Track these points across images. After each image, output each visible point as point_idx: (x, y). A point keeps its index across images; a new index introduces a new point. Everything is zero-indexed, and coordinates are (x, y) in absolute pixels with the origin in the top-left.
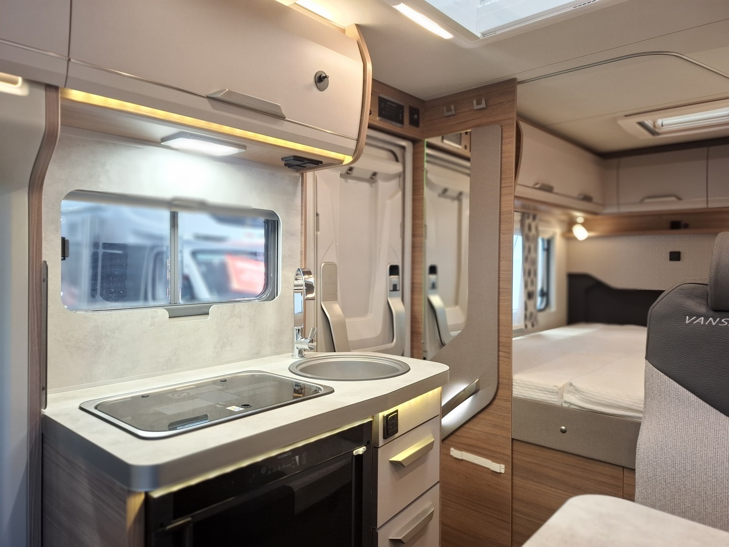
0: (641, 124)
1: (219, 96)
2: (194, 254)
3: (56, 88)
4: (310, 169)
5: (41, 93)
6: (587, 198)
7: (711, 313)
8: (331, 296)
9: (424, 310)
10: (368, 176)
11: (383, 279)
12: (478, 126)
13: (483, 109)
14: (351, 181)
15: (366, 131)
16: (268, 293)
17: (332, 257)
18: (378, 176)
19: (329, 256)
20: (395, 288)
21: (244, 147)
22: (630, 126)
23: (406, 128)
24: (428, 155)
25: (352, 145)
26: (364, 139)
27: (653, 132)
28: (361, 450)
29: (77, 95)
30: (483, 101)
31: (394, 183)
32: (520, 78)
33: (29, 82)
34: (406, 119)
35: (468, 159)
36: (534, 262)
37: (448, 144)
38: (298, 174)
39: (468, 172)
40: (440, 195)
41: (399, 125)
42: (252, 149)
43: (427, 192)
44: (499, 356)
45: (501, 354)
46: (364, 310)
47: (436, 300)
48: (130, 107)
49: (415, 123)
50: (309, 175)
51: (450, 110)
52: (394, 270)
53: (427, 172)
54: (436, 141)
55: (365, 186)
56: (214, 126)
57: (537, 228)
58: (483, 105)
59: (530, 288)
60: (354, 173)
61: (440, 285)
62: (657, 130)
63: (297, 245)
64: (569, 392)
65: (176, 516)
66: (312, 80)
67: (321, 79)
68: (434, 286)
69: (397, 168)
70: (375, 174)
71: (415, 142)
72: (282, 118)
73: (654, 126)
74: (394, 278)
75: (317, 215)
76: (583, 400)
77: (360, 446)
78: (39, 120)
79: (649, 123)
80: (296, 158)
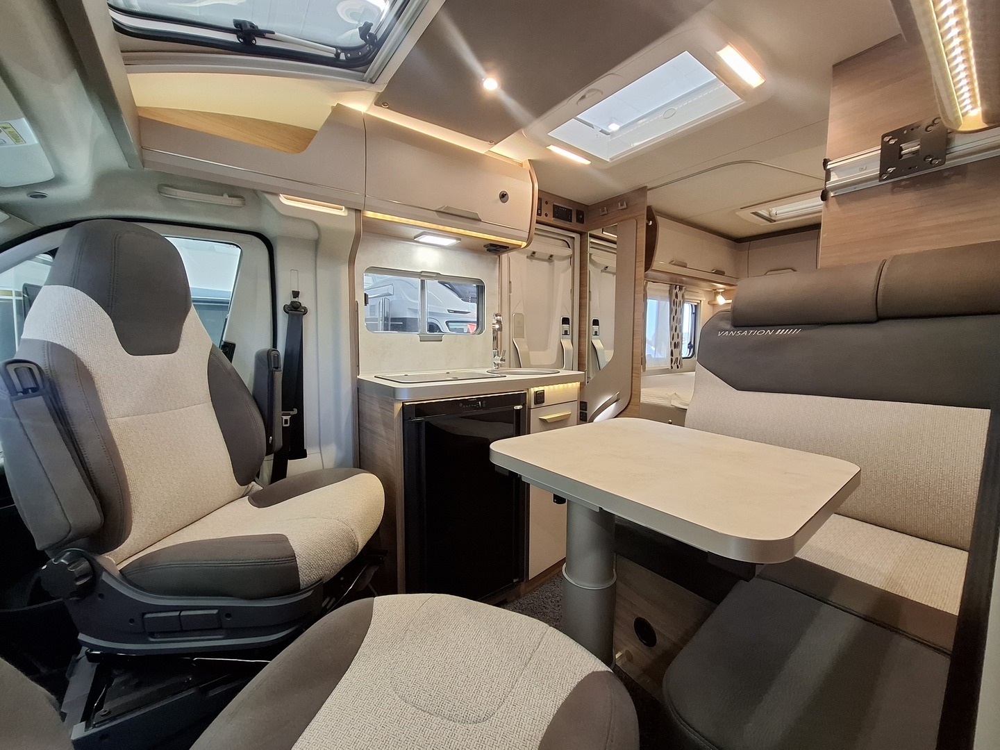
0: (755, 214)
1: (442, 210)
2: (447, 323)
3: (360, 211)
4: (504, 252)
5: (353, 213)
6: (719, 272)
7: (733, 328)
8: (520, 334)
9: (586, 348)
10: (547, 258)
11: (557, 326)
12: (622, 221)
13: (625, 209)
14: (535, 262)
15: (535, 225)
16: (478, 331)
17: (520, 310)
18: (554, 257)
19: (518, 309)
20: (566, 333)
21: (460, 239)
22: (747, 215)
23: (574, 224)
24: (591, 242)
25: (526, 235)
26: (533, 231)
27: (770, 220)
28: (519, 407)
29: (370, 214)
30: (625, 203)
31: (567, 262)
32: (649, 186)
33: (348, 208)
34: (574, 219)
35: (614, 243)
36: (680, 321)
37: (606, 235)
38: (497, 256)
39: (615, 252)
40: (602, 271)
41: (568, 222)
42: (465, 240)
43: (590, 267)
44: (632, 377)
45: (634, 375)
46: (545, 347)
47: (598, 344)
48: (396, 219)
49: (580, 221)
50: (504, 256)
51: (603, 211)
52: (565, 321)
53: (590, 254)
54: (597, 232)
55: (546, 264)
56: (441, 227)
57: (683, 296)
58: (625, 206)
59: (676, 340)
60: (536, 255)
61: (601, 333)
62: (773, 218)
63: (497, 302)
64: (675, 399)
65: (417, 416)
66: (498, 197)
67: (503, 196)
68: (596, 334)
69: (569, 252)
70: (551, 256)
71: (581, 234)
72: (480, 220)
73: (770, 215)
74: (566, 326)
75: (510, 282)
76: (681, 404)
77: (519, 405)
78: (351, 227)
79: (764, 213)
80: (492, 245)
